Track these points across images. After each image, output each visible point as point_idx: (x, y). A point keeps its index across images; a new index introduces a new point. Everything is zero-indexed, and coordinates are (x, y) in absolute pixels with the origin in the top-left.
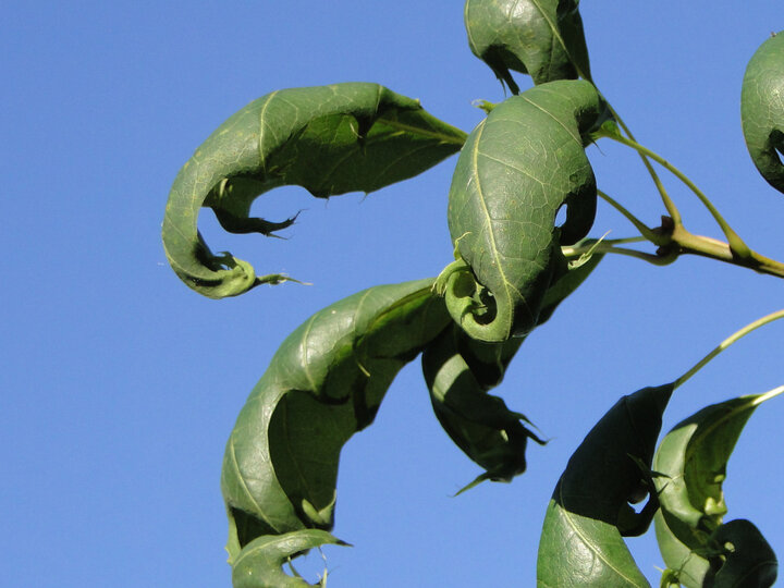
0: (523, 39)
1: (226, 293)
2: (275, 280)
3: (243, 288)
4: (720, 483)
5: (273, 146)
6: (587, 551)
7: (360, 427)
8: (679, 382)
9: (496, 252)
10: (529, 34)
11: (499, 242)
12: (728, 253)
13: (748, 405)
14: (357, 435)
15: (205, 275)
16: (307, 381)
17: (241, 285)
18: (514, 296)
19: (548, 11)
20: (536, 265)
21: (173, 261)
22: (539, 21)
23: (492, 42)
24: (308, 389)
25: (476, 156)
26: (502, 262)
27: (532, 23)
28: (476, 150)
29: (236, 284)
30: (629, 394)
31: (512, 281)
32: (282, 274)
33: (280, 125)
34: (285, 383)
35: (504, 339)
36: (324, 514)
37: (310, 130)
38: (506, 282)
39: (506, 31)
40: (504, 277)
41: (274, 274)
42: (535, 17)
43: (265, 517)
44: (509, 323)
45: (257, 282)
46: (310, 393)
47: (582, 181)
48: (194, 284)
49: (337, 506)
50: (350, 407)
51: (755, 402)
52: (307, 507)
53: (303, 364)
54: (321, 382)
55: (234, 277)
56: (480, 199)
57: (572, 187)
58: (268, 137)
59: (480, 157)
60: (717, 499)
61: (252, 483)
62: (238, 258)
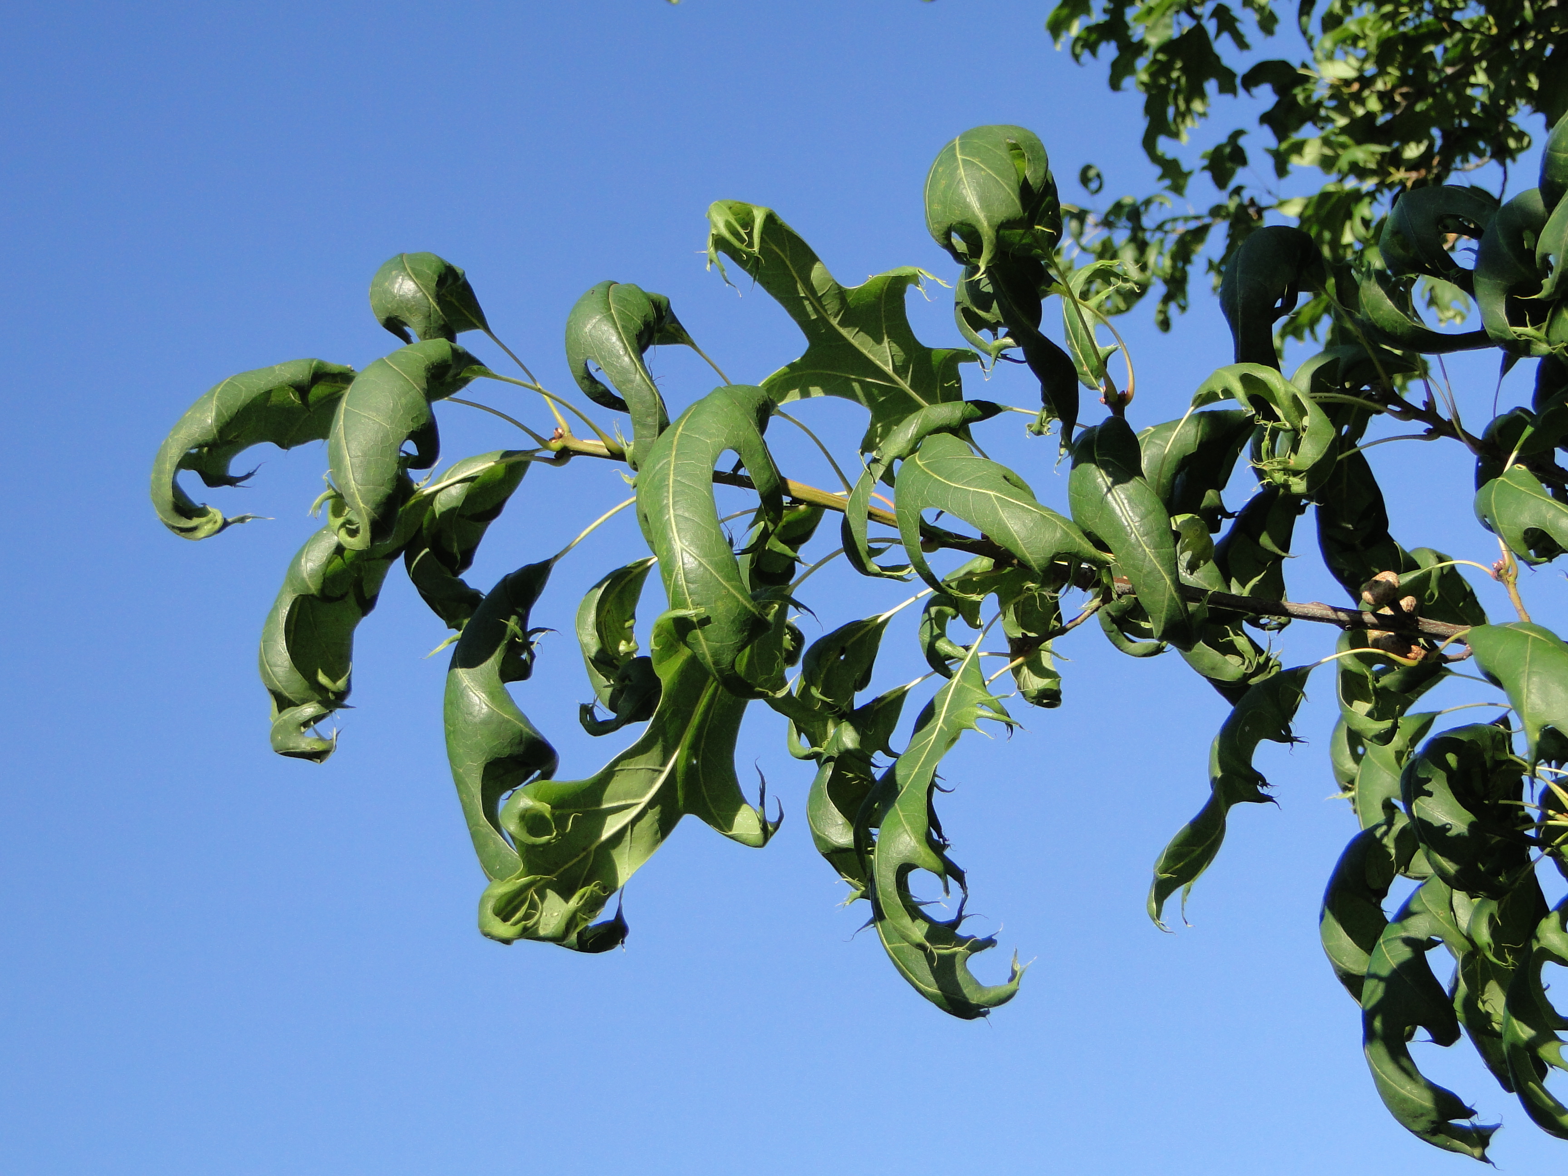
0: (409, 310)
1: (202, 536)
2: (242, 520)
3: (214, 530)
4: (631, 627)
5: (223, 421)
6: (476, 698)
7: (365, 613)
8: (556, 557)
9: (353, 482)
10: (413, 306)
11: (356, 474)
12: (605, 451)
13: (644, 566)
14: (365, 620)
15: (184, 524)
16: (308, 588)
17: (213, 528)
18: (368, 515)
19: (426, 287)
20: (386, 490)
21: (161, 516)
22: (419, 295)
23: (388, 315)
24: (311, 593)
25: (343, 408)
26: (358, 490)
27: (413, 297)
28: (344, 404)
29: (207, 528)
30: (512, 572)
31: (366, 503)
32: (248, 514)
33: (229, 404)
34: (294, 591)
35: (368, 547)
36: (341, 683)
37: (274, 399)
38: (362, 505)
39: (396, 305)
40: (360, 501)
41: (242, 516)
42: (416, 292)
43: (287, 695)
44: (368, 535)
45: (226, 524)
46: (312, 595)
47: (423, 421)
48: (178, 532)
49: (353, 676)
50: (351, 600)
51: (649, 563)
52: (322, 679)
53: (305, 575)
54: (319, 586)
55: (207, 522)
56: (343, 442)
57: (413, 426)
58: (219, 414)
59: (346, 410)
60: (629, 641)
61: (276, 669)
62: (211, 507)
